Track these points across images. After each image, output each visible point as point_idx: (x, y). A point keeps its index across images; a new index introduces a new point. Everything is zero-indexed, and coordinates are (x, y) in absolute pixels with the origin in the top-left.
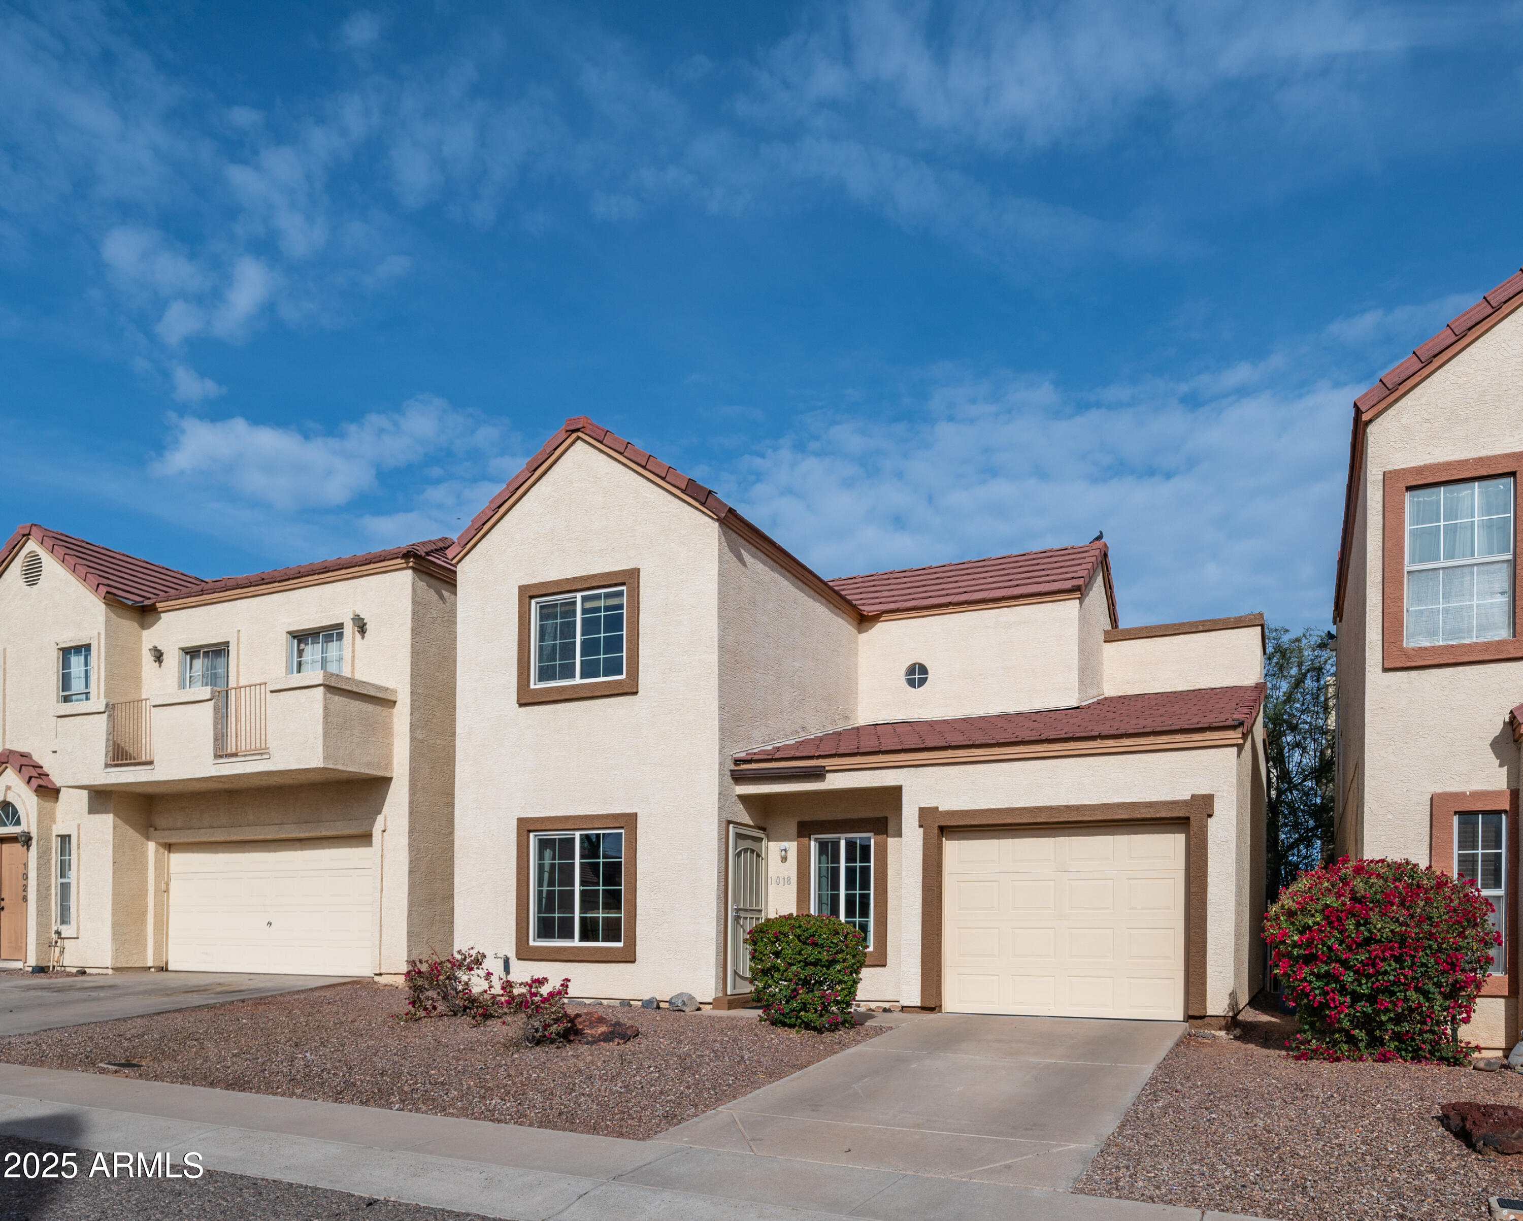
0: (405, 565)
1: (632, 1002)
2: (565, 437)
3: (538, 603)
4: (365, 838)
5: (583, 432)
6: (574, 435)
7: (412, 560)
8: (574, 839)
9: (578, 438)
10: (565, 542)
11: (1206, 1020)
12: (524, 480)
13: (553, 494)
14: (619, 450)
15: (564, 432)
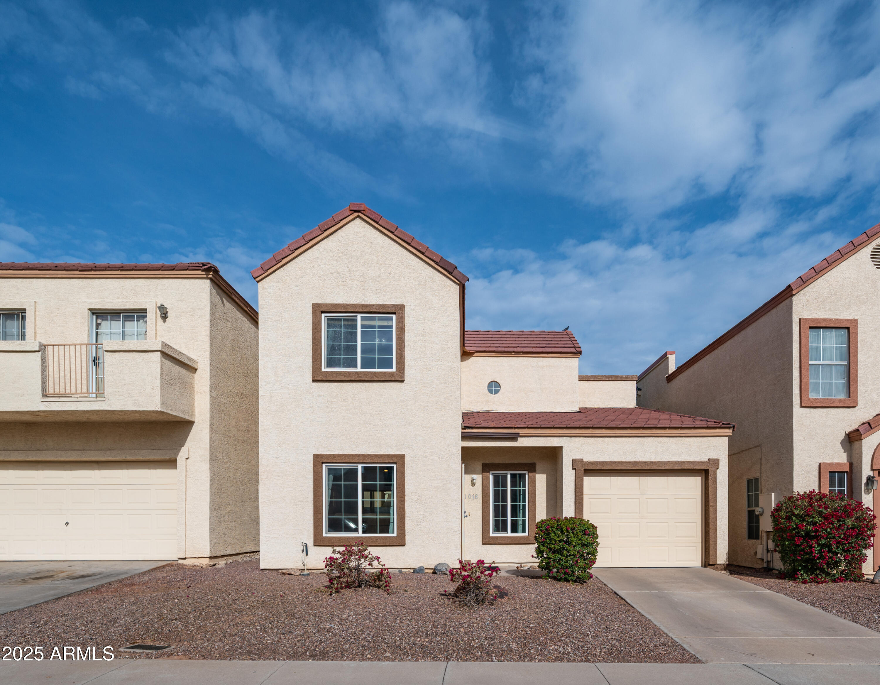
0: (205, 276)
1: (403, 570)
2: (349, 213)
3: (326, 316)
4: (172, 463)
5: (362, 213)
6: (356, 214)
7: (211, 273)
8: (357, 469)
9: (358, 216)
10: (347, 281)
11: (716, 566)
12: (316, 235)
13: (338, 248)
14: (391, 230)
15: (348, 210)
